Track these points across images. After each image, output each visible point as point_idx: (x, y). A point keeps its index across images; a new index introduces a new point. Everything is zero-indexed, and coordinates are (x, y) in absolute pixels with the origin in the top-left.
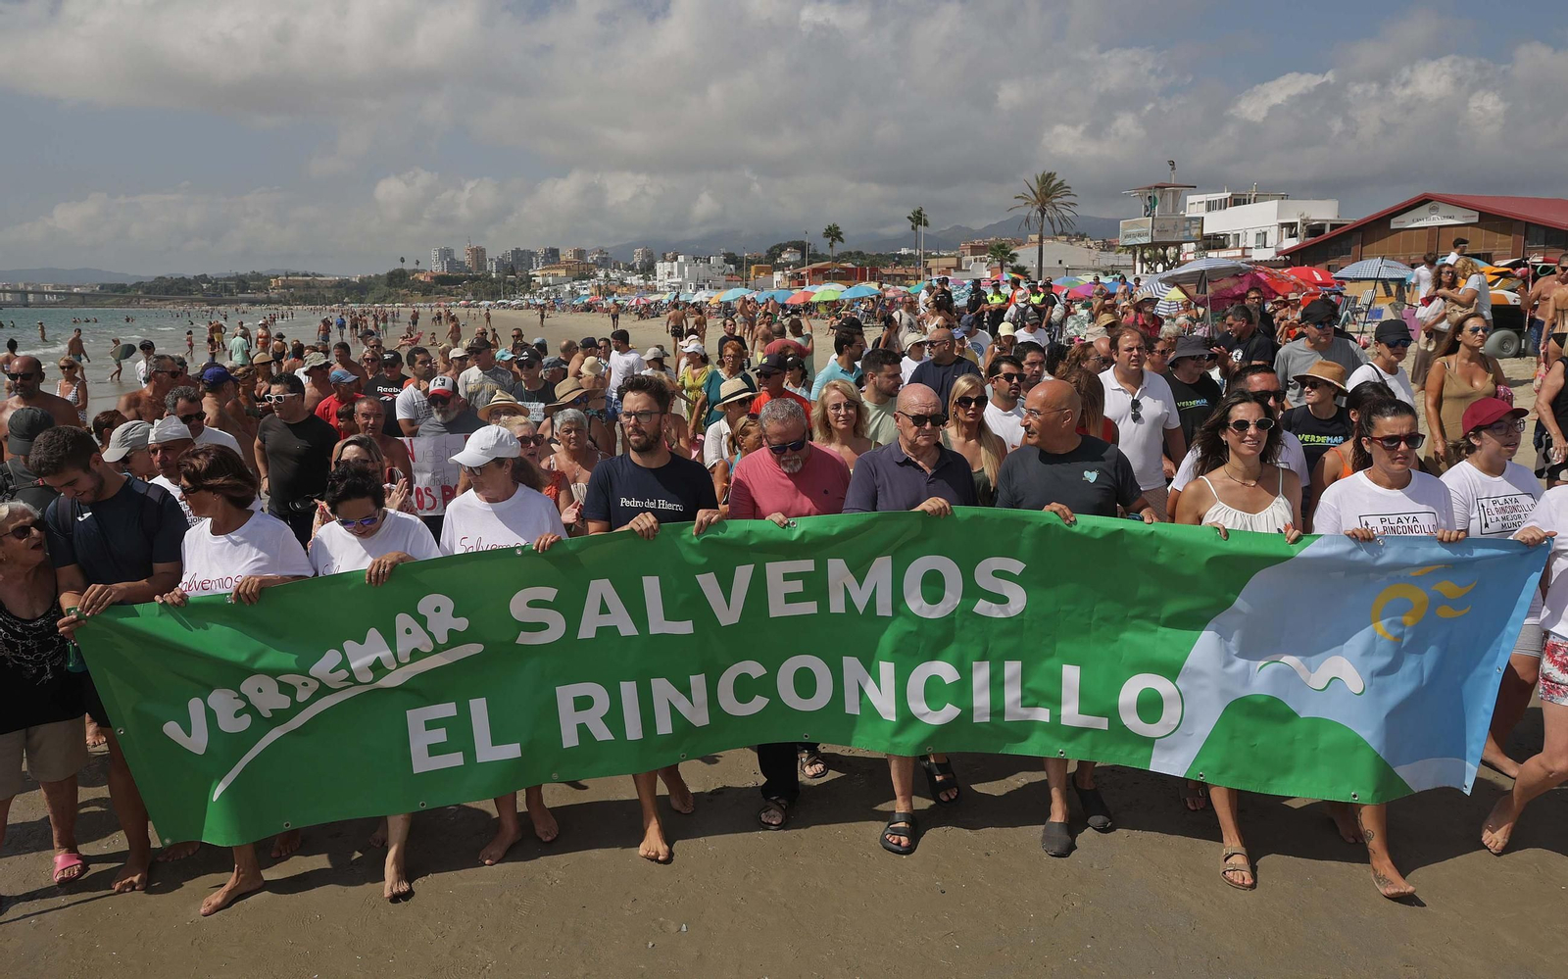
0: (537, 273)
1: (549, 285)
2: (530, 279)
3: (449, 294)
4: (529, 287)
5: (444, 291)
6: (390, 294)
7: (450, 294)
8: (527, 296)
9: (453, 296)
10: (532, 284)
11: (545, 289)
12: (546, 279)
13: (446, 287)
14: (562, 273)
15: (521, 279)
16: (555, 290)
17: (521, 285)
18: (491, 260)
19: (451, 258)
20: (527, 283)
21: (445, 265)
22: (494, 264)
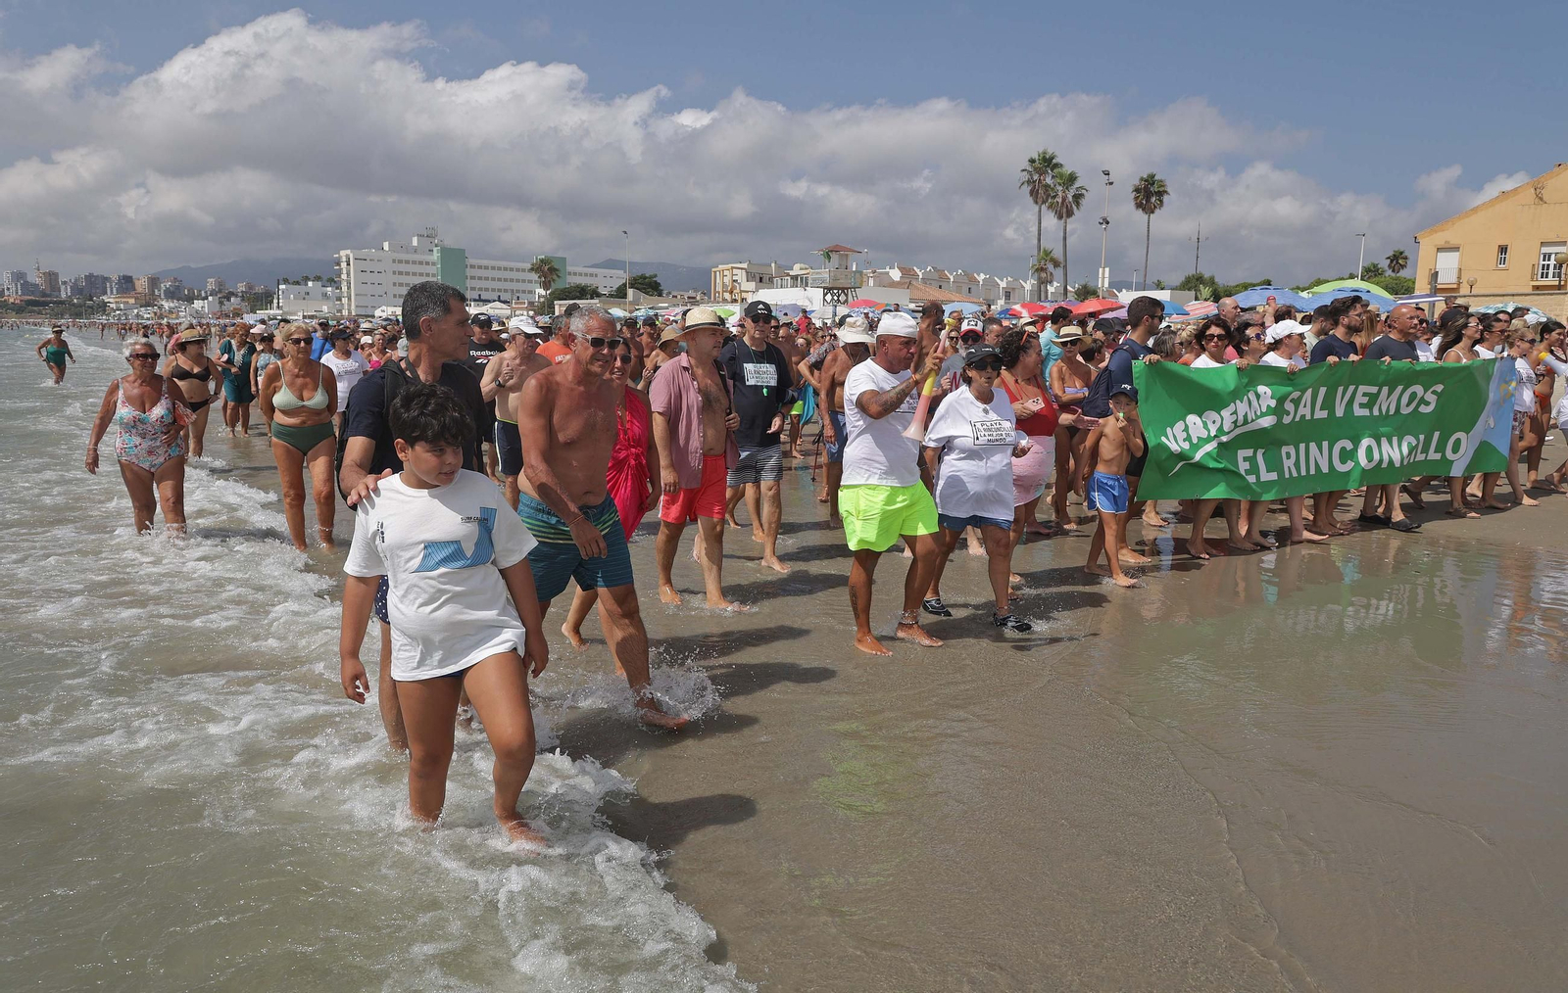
0: (111, 300)
2: (105, 304)
4: (105, 311)
5: (34, 311)
7: (40, 313)
11: (118, 312)
12: (118, 305)
14: (132, 301)
15: (98, 305)
18: (65, 283)
19: (26, 282)
20: (103, 308)
21: (19, 286)
22: (69, 289)
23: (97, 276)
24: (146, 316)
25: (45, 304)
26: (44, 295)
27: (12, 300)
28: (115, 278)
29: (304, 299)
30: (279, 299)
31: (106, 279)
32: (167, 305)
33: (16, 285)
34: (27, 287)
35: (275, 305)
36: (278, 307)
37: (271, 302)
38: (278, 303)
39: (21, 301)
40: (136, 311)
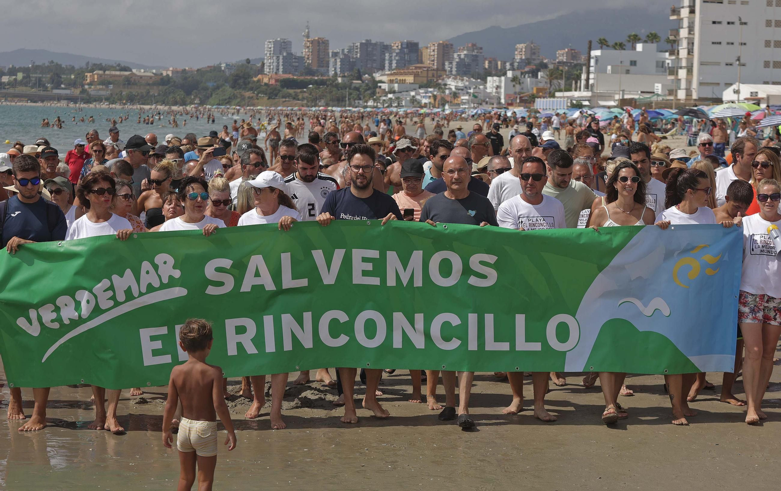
0: (385, 78)
1: (394, 92)
2: (375, 84)
3: (294, 98)
4: (374, 93)
5: (289, 96)
6: (235, 97)
7: (296, 98)
8: (370, 103)
9: (298, 100)
10: (378, 90)
11: (390, 96)
12: (392, 85)
13: (291, 91)
14: (410, 79)
15: (367, 85)
16: (398, 98)
17: (366, 90)
18: (335, 54)
19: (290, 54)
20: (373, 88)
21: (281, 61)
22: (339, 63)
23: (376, 44)
24: (424, 101)
25: (303, 85)
26: (310, 72)
27: (266, 80)
28: (396, 46)
29: (628, 72)
30: (588, 73)
31: (386, 48)
32: (452, 84)
33: (278, 58)
34: (291, 61)
35: (583, 82)
36: (587, 86)
37: (578, 78)
38: (588, 80)
39: (277, 81)
40: (413, 93)
